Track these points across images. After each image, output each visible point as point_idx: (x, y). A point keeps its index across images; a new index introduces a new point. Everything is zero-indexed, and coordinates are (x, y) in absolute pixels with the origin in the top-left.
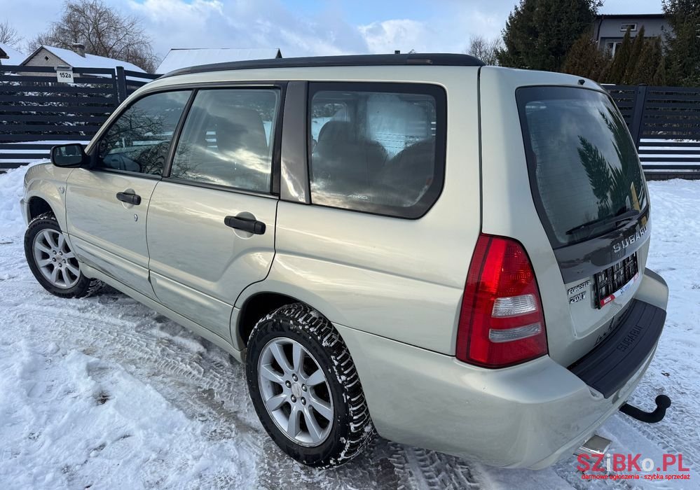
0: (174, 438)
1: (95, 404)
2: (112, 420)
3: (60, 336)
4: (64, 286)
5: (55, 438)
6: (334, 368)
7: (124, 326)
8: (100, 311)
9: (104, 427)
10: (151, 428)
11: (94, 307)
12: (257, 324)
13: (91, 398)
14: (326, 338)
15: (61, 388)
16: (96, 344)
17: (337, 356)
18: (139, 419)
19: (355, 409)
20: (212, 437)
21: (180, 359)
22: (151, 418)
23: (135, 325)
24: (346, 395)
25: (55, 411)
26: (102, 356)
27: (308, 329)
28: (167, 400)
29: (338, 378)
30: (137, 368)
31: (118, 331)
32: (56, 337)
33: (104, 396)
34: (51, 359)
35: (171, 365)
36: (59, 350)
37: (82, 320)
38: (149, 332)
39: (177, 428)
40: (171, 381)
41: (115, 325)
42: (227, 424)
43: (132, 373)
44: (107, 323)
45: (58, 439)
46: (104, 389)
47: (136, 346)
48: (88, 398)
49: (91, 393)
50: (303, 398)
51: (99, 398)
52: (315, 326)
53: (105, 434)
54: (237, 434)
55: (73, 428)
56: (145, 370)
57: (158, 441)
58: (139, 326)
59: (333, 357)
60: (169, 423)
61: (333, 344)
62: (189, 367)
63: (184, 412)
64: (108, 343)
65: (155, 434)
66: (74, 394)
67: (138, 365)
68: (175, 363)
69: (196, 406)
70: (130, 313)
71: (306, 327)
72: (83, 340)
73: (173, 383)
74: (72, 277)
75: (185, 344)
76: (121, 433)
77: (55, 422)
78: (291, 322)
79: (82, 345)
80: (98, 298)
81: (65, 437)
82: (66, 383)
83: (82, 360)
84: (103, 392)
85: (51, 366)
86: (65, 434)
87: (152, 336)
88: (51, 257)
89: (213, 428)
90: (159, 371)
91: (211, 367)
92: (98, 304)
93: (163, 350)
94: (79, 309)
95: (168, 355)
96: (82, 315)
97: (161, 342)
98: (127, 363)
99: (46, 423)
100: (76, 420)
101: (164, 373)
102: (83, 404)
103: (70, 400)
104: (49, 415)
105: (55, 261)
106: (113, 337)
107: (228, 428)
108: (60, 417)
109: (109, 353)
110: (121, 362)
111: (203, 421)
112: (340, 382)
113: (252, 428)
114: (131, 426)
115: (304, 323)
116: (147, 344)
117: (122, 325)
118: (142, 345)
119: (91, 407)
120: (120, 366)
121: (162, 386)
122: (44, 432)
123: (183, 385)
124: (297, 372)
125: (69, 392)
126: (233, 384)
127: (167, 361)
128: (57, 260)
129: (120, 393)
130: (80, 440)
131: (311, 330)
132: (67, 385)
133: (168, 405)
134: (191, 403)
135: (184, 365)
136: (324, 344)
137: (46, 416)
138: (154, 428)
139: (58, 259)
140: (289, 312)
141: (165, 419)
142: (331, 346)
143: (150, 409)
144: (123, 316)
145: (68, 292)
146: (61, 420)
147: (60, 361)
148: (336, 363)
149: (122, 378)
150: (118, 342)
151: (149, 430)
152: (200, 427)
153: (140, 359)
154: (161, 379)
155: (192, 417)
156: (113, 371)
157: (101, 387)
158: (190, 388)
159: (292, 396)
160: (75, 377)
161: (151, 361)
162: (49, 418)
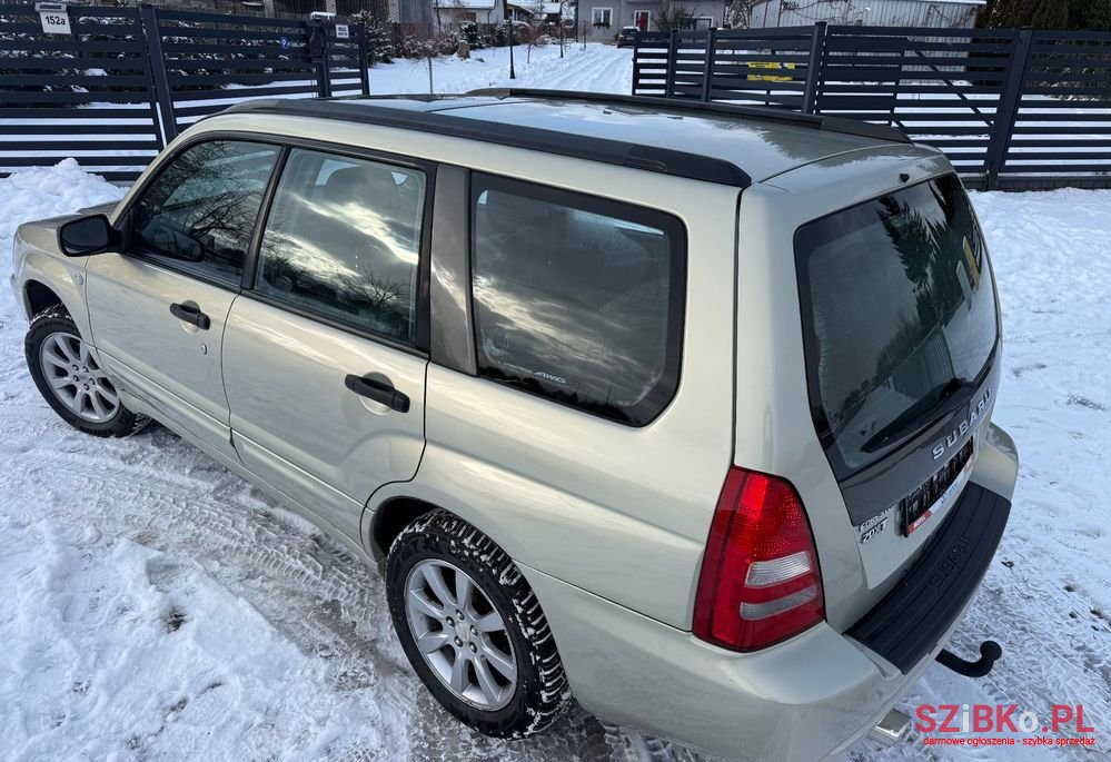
0: (286, 689)
1: (166, 629)
2: (192, 661)
3: (100, 510)
4: (95, 417)
5: (113, 689)
6: (518, 616)
7: (195, 489)
8: (156, 462)
9: (183, 672)
10: (251, 671)
11: (145, 453)
12: (401, 534)
13: (158, 622)
14: (505, 572)
15: (111, 604)
16: (156, 522)
17: (521, 599)
18: (233, 658)
19: (548, 673)
20: (343, 684)
21: (285, 548)
22: (250, 657)
23: (213, 487)
24: (534, 655)
25: (108, 644)
26: (167, 545)
27: (478, 557)
28: (271, 623)
29: (523, 630)
30: (222, 565)
31: (187, 499)
32: (94, 512)
33: (176, 616)
34: (90, 552)
35: (273, 559)
36: (100, 537)
37: (130, 478)
38: (234, 498)
39: (288, 672)
40: (275, 588)
41: (181, 487)
42: (361, 662)
43: (214, 575)
44: (169, 484)
45: (117, 691)
46: (176, 603)
47: (217, 526)
48: (154, 621)
49: (156, 613)
50: (471, 644)
51: (170, 620)
52: (488, 553)
53: (185, 684)
54: (376, 678)
55: (137, 673)
56: (234, 570)
57: (264, 694)
58: (218, 489)
59: (515, 601)
60: (277, 663)
61: (515, 581)
62: (300, 563)
63: (299, 645)
64: (174, 521)
65: (258, 682)
66: (133, 615)
67: (224, 561)
68: (278, 555)
69: (315, 631)
70: (202, 465)
71: (476, 553)
72: (134, 516)
73: (278, 591)
74: (108, 406)
75: (291, 521)
76: (208, 680)
77: (109, 662)
78: (453, 543)
79: (135, 526)
80: (150, 437)
81: (126, 690)
82: (119, 595)
83: (138, 557)
84: (174, 609)
85: (91, 565)
86: (126, 683)
87: (240, 506)
88: (71, 375)
89: (342, 670)
90: (255, 570)
91: (334, 563)
92: (151, 447)
93: (259, 532)
94: (123, 459)
95: (267, 540)
96: (130, 469)
97: (255, 518)
98: (207, 556)
99: (95, 665)
100: (139, 660)
101: (263, 573)
102: (148, 630)
103: (126, 627)
104: (99, 652)
105: (78, 380)
106: (180, 510)
107: (365, 669)
108: (116, 654)
109: (177, 539)
110: (197, 555)
111: (326, 657)
112: (526, 637)
113: (399, 668)
114: (223, 670)
115: (472, 546)
116: (234, 521)
117: (193, 486)
118: (225, 524)
119: (159, 635)
120: (196, 563)
121: (261, 597)
122: (94, 683)
123: (294, 594)
124: (464, 609)
125: (125, 610)
126: (367, 591)
127: (266, 551)
128: (81, 380)
129: (200, 613)
130: (150, 693)
131: (483, 558)
132: (120, 599)
133: (273, 633)
134: (307, 626)
135: (292, 560)
136: (501, 582)
137: (95, 653)
138: (256, 672)
139: (84, 378)
140: (449, 526)
141: (270, 657)
142: (513, 584)
143: (248, 641)
144: (192, 471)
145: (103, 427)
146: (119, 660)
147: (104, 557)
148: (520, 610)
149: (201, 585)
150: (188, 519)
151: (249, 675)
152: (323, 668)
153: (225, 548)
154: (259, 584)
155: (308, 651)
156: (187, 572)
157: (171, 600)
158: (305, 599)
159: (457, 638)
160: (130, 584)
161: (241, 553)
162: (100, 658)
